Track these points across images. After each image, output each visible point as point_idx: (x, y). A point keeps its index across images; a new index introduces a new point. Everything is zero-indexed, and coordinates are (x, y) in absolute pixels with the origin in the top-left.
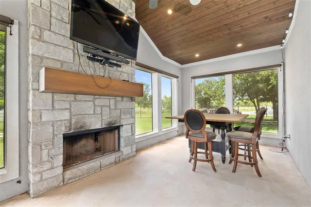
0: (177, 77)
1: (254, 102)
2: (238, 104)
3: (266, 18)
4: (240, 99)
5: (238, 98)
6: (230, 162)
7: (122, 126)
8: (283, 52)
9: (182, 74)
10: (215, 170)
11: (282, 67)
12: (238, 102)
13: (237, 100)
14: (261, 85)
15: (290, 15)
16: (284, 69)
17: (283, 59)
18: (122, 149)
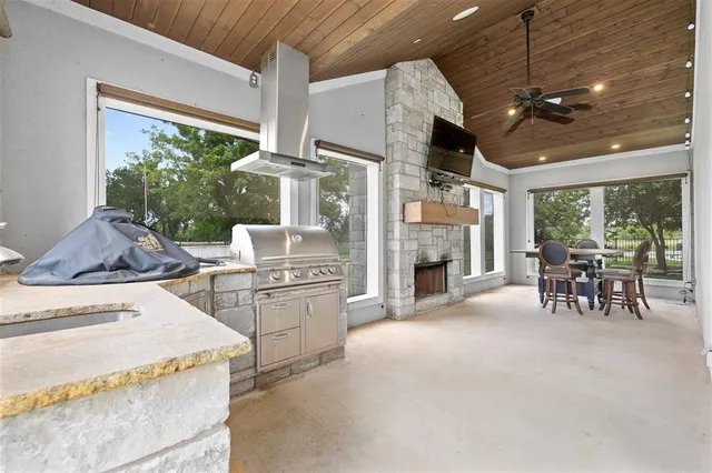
0: (503, 191)
1: (651, 231)
2: (615, 234)
3: (654, 121)
4: (618, 224)
5: (614, 223)
6: (601, 309)
7: (451, 261)
8: (690, 154)
9: (510, 184)
10: (581, 313)
11: (689, 177)
12: (613, 230)
13: (612, 226)
14: (662, 198)
15: (687, 121)
16: (692, 181)
17: (691, 164)
18: (449, 289)
